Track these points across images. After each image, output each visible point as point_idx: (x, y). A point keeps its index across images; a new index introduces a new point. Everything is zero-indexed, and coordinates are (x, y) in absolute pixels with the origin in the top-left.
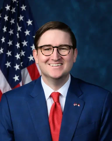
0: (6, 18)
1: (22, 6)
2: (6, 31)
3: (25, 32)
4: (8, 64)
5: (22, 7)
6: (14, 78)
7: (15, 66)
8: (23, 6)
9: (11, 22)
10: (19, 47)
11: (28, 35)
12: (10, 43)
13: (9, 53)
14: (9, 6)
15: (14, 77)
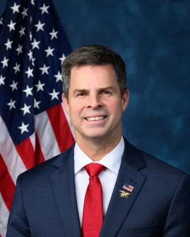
0: (12, 26)
1: (42, 6)
2: (10, 47)
3: (47, 51)
4: (12, 104)
5: (42, 8)
6: (20, 128)
7: (23, 107)
8: (44, 6)
9: (20, 32)
10: (32, 75)
11: (50, 55)
12: (17, 68)
13: (14, 86)
14: (17, 5)
15: (21, 125)
